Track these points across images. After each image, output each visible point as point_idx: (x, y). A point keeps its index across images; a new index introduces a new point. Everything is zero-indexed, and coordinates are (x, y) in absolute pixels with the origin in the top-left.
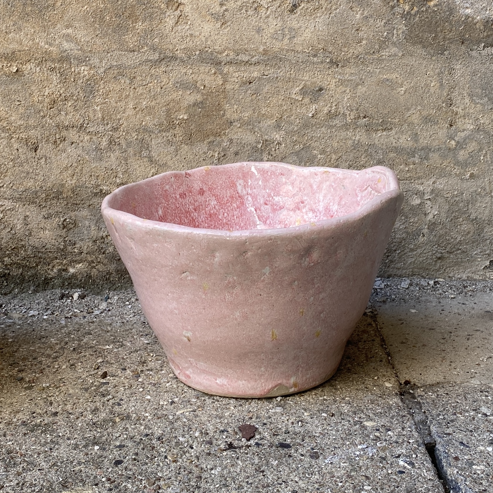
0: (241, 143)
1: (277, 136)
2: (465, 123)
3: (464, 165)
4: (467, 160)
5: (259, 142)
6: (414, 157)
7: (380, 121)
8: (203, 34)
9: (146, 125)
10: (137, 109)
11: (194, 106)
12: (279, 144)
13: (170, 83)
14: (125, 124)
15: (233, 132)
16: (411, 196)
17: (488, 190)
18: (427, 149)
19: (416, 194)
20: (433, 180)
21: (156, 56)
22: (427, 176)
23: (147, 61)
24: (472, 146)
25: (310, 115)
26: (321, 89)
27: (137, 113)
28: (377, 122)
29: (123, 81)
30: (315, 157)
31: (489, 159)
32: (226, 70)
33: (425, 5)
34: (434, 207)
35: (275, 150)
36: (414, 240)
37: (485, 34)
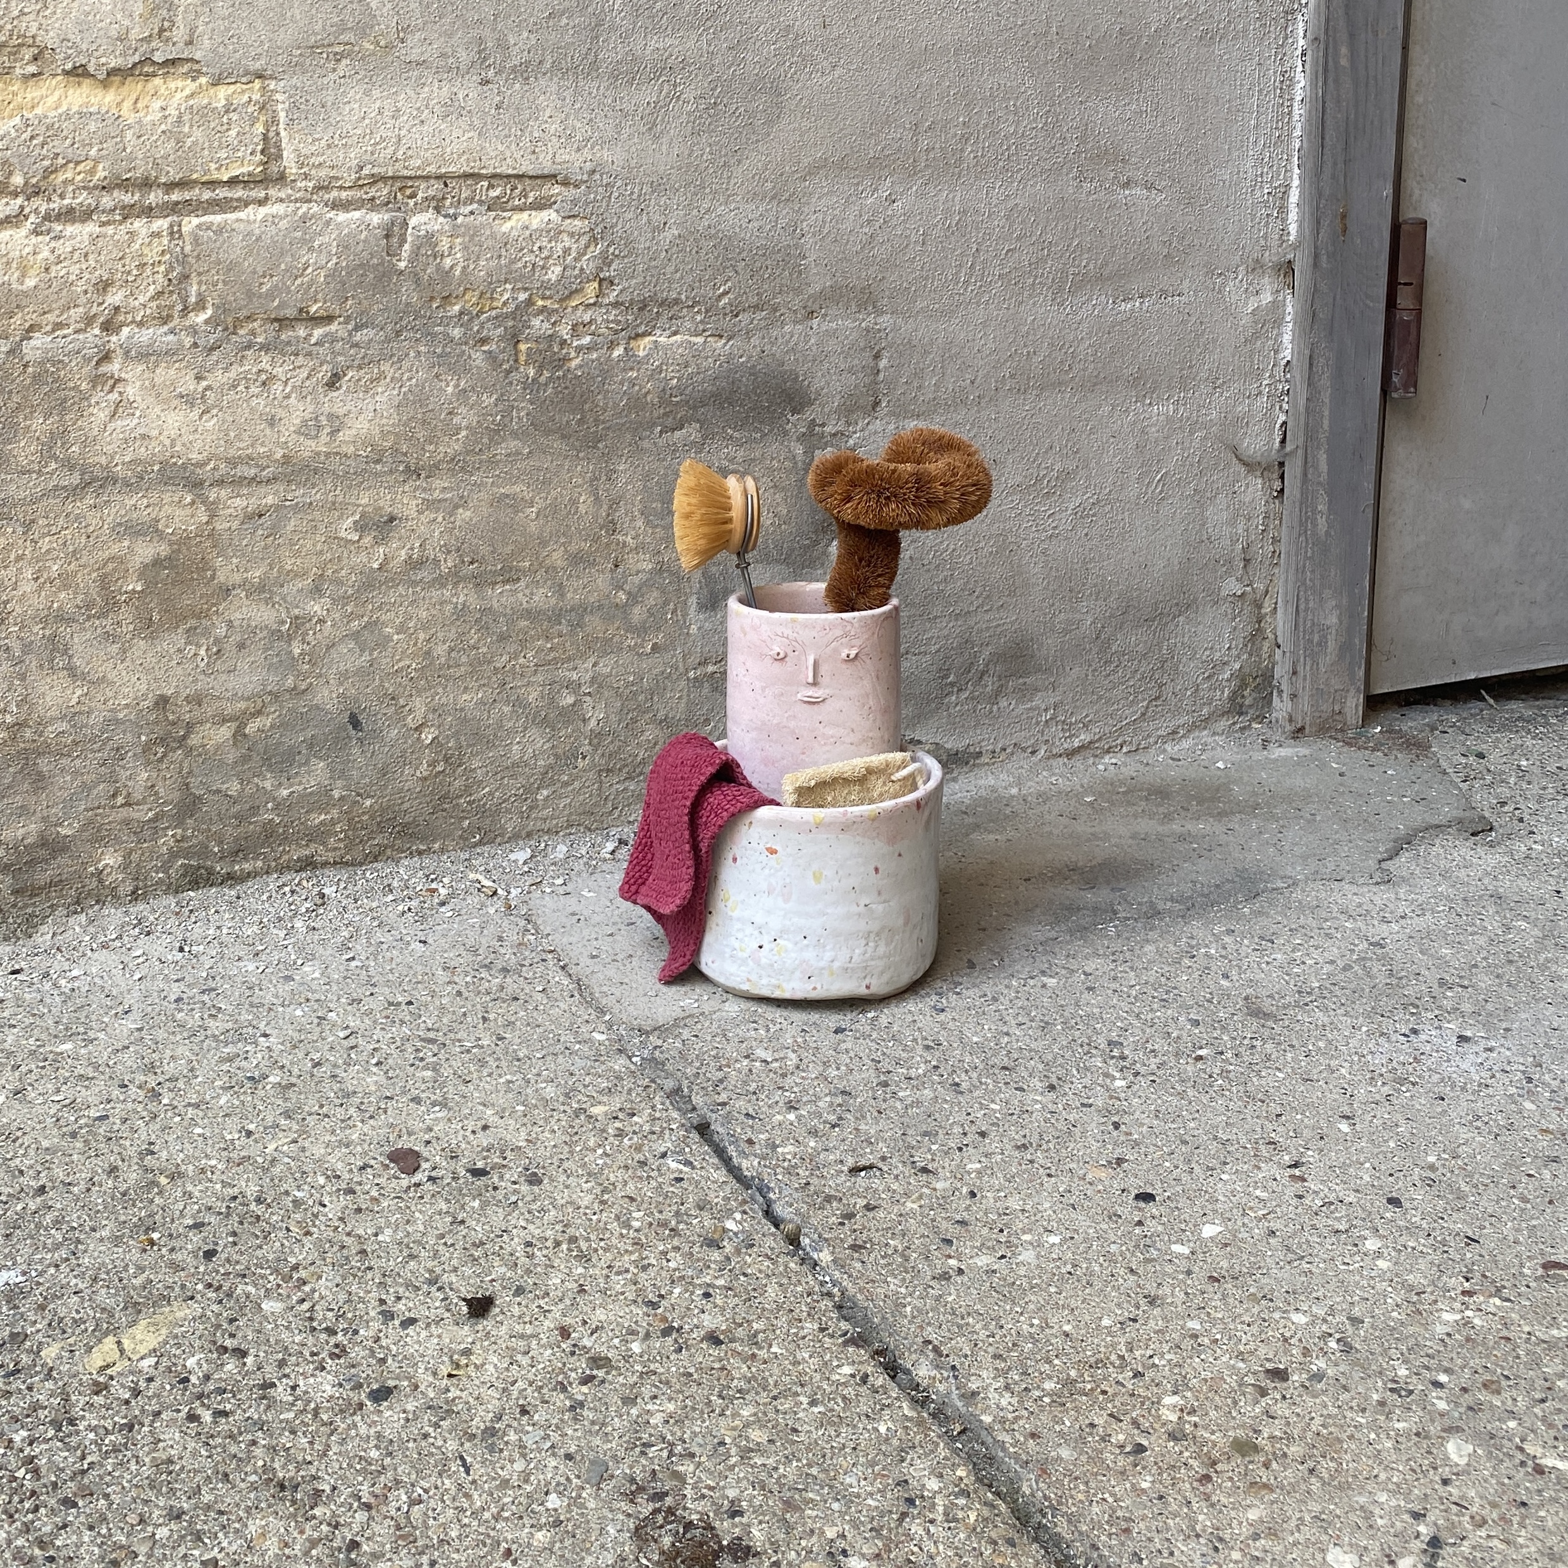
0: (249, 626)
1: (315, 608)
2: (638, 561)
3: (642, 630)
4: (645, 622)
5: (283, 622)
6: (560, 623)
7: (499, 567)
8: (165, 433)
9: (60, 608)
10: (42, 580)
11: (153, 566)
12: (321, 621)
13: (106, 527)
14: (18, 610)
15: (232, 607)
16: (559, 692)
17: (681, 669)
18: (582, 609)
19: (567, 687)
20: (592, 660)
21: (76, 479)
22: (583, 656)
23: (56, 488)
24: (653, 598)
25: (376, 566)
26: (392, 519)
27: (41, 588)
28: (494, 568)
29: (10, 530)
30: (389, 638)
31: (680, 617)
32: (212, 496)
33: (561, 367)
34: (598, 707)
35: (314, 634)
36: (568, 766)
37: (662, 411)
